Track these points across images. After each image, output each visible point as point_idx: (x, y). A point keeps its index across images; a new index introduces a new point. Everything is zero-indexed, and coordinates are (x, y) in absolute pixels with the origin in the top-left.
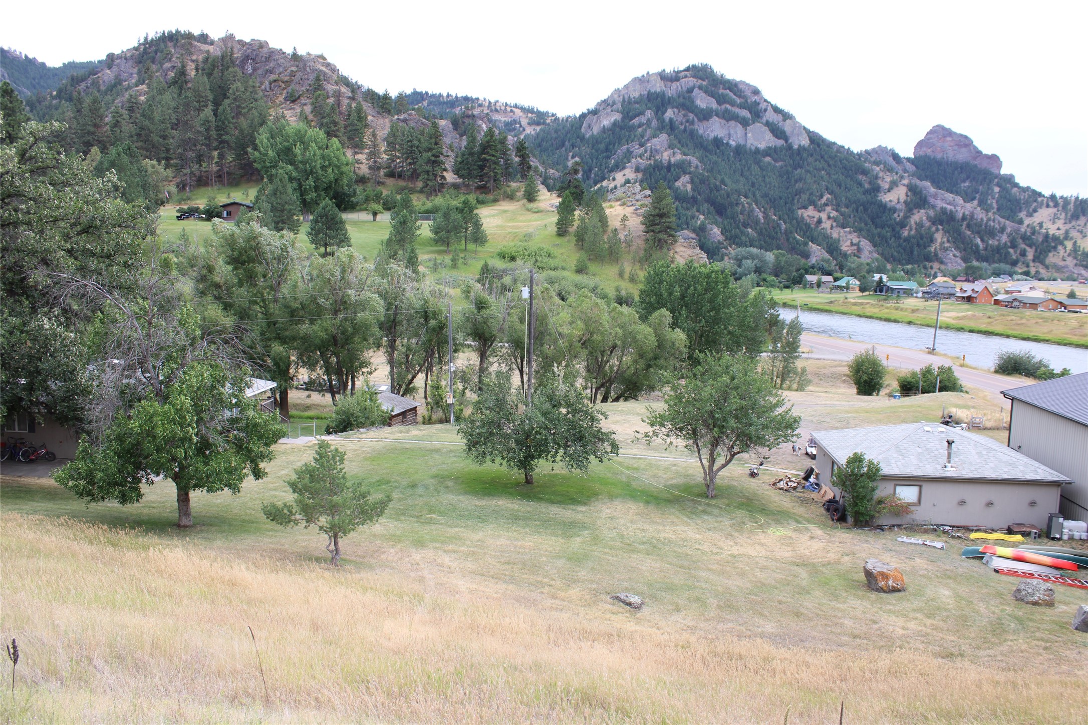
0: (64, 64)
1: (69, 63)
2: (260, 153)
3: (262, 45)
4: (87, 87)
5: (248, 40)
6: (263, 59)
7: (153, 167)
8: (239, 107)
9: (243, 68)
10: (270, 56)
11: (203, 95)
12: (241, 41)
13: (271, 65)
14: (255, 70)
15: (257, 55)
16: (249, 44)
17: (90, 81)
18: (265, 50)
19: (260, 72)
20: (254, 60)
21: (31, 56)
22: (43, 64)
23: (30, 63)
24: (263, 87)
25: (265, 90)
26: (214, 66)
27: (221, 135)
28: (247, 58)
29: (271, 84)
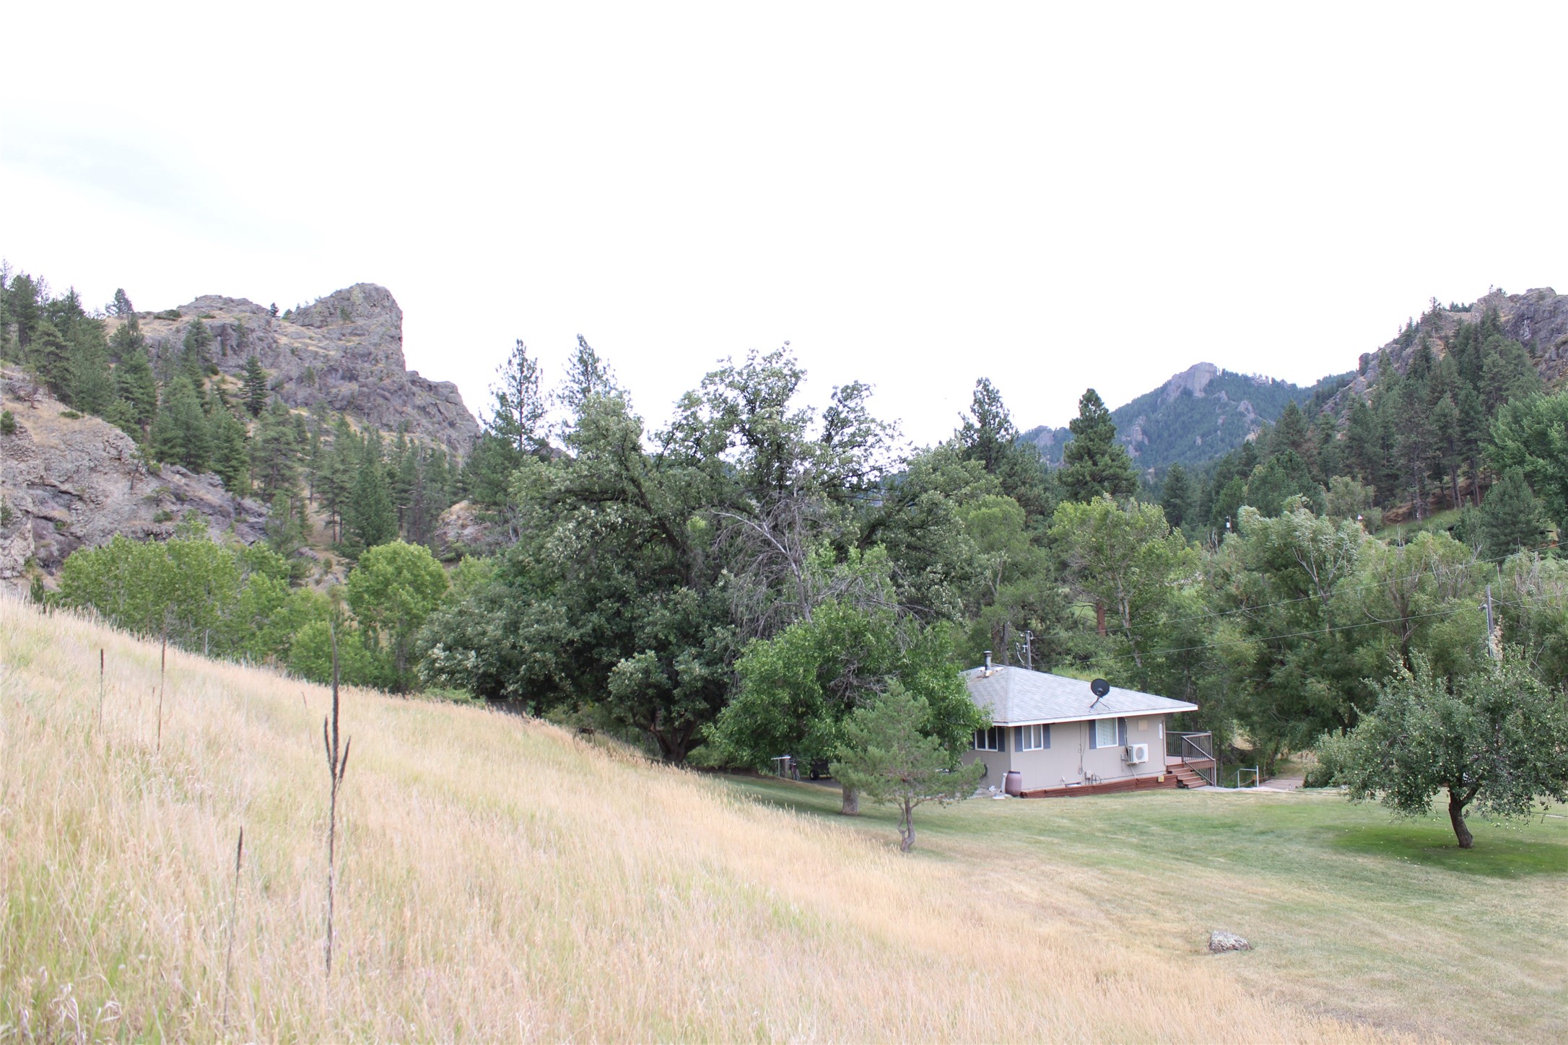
0: (1318, 381)
1: (1325, 379)
2: (1496, 445)
3: (1541, 295)
4: (1336, 404)
5: (1522, 292)
6: (1546, 314)
7: (1346, 485)
8: (1499, 389)
9: (1517, 333)
10: (1556, 308)
11: (1448, 381)
12: (1515, 296)
13: (1559, 320)
14: (1534, 333)
15: (1536, 311)
16: (1524, 298)
17: (1339, 395)
18: (1549, 301)
19: (1542, 334)
20: (1531, 319)
21: (1278, 379)
22: (1294, 386)
23: (1278, 386)
24: (1547, 355)
25: (1550, 359)
26: (1467, 338)
27: (1466, 432)
28: (1521, 318)
29: (1558, 348)
